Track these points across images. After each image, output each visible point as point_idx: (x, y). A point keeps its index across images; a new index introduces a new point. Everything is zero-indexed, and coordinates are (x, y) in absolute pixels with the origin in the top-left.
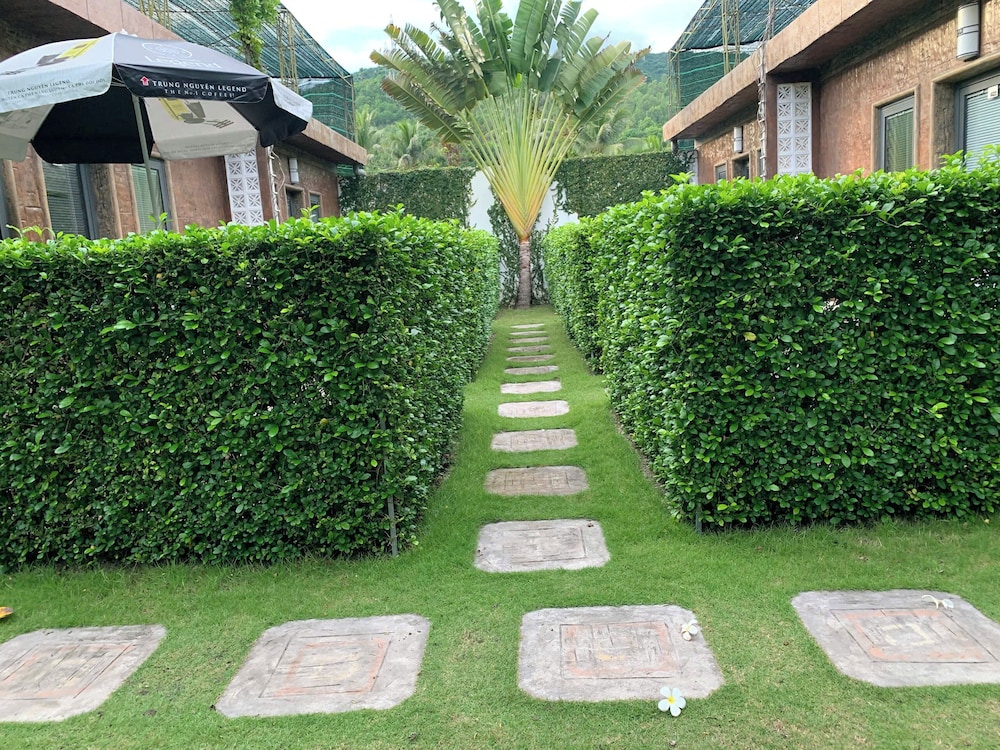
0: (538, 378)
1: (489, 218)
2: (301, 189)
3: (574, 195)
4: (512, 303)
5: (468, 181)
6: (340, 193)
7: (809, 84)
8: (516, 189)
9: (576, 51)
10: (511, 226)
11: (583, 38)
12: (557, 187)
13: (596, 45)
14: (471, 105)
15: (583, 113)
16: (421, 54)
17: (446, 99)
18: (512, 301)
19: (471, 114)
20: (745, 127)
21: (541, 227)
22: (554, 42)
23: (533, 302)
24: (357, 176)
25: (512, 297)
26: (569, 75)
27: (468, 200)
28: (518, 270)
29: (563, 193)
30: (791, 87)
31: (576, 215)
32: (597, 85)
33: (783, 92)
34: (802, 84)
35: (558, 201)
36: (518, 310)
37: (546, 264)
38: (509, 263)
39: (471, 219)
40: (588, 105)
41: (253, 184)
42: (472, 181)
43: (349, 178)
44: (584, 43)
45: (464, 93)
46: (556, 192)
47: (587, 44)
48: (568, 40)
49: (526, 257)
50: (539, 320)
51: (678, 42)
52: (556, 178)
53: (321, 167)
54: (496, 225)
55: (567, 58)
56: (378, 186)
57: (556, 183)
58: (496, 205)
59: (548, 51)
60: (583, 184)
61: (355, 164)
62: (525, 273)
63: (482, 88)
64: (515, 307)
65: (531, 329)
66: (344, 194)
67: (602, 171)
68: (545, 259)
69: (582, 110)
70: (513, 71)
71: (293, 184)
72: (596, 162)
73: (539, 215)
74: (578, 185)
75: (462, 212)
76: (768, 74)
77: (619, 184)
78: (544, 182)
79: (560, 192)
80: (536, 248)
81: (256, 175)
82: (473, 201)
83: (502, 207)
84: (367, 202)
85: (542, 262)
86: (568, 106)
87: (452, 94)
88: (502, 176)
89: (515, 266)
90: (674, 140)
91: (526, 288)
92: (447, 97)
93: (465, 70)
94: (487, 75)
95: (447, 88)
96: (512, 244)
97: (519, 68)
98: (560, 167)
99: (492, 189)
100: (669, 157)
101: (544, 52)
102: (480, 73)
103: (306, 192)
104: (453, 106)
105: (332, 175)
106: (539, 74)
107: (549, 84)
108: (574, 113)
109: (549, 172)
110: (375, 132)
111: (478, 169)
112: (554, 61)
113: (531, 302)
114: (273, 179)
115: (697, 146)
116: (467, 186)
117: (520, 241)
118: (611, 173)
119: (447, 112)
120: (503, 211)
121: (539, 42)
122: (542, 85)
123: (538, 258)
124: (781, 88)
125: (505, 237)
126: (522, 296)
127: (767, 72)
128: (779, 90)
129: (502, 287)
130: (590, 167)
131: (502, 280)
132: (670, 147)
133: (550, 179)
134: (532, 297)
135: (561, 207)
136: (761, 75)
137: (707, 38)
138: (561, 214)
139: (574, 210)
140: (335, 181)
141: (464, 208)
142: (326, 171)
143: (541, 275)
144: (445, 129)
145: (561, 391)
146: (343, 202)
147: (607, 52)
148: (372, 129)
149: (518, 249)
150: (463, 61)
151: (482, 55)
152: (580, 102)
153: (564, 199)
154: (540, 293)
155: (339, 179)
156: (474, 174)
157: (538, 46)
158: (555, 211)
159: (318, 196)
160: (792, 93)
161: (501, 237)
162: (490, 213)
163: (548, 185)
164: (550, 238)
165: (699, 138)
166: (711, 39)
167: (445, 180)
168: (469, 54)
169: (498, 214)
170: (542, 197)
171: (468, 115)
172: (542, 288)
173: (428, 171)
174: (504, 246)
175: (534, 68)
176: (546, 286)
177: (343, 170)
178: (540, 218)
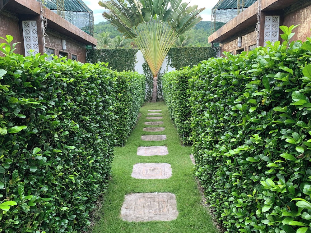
0: (156, 144)
1: (142, 68)
2: (68, 52)
3: (175, 61)
4: (150, 100)
5: (135, 53)
6: (86, 55)
7: (279, 17)
8: (153, 57)
9: (177, 7)
10: (151, 71)
11: (180, 2)
12: (168, 58)
13: (185, 5)
14: (137, 25)
15: (179, 30)
16: (119, 4)
17: (127, 21)
18: (149, 99)
19: (137, 28)
20: (243, 37)
21: (162, 72)
22: (169, 3)
23: (158, 100)
24: (93, 49)
25: (150, 97)
26: (174, 16)
27: (135, 61)
28: (152, 88)
29: (171, 60)
30: (271, 17)
31: (175, 68)
32: (184, 20)
33: (268, 19)
34: (276, 16)
35: (168, 63)
36: (151, 103)
37: (163, 86)
38: (149, 85)
39: (136, 68)
40: (181, 27)
41: (36, 47)
42: (137, 53)
43: (90, 50)
44: (181, 5)
45: (134, 20)
46: (168, 59)
47: (182, 5)
48: (175, 3)
49: (155, 83)
50: (159, 108)
51: (216, 6)
52: (168, 54)
53: (79, 45)
54: (145, 71)
55: (174, 10)
56: (101, 54)
57: (168, 56)
58: (145, 63)
59: (167, 6)
60: (178, 57)
61: (93, 45)
62: (155, 89)
63: (141, 18)
64: (151, 101)
65: (156, 112)
66: (88, 56)
67: (185, 52)
68: (163, 84)
69: (179, 29)
70: (154, 13)
71: (63, 50)
72: (183, 49)
73: (161, 68)
74: (176, 57)
75: (132, 65)
76: (262, 11)
77: (191, 58)
78: (163, 56)
79: (169, 59)
80: (159, 80)
81: (37, 43)
82: (137, 61)
83: (147, 64)
84: (97, 59)
85: (161, 85)
86: (174, 27)
87: (130, 20)
88: (148, 53)
89: (151, 86)
90: (212, 42)
91: (155, 95)
92: (128, 21)
93: (135, 10)
94: (144, 14)
95: (128, 17)
96: (150, 78)
97: (156, 12)
98: (170, 50)
99: (144, 57)
100: (210, 49)
101: (165, 7)
102: (141, 12)
103: (70, 54)
104: (130, 24)
105: (83, 48)
106: (163, 15)
107: (167, 19)
108: (176, 30)
109: (165, 52)
110: (110, 39)
111: (139, 49)
112: (169, 11)
113: (157, 100)
114: (45, 45)
115: (220, 45)
116: (135, 56)
117: (153, 77)
118: (188, 54)
119: (127, 26)
120: (148, 66)
121: (164, 2)
122: (164, 19)
123: (160, 83)
124: (267, 17)
125: (148, 75)
126: (154, 97)
127: (261, 10)
128: (266, 18)
129: (146, 94)
130: (181, 51)
131: (146, 91)
132: (211, 45)
133: (166, 54)
134: (157, 98)
135: (169, 65)
136: (258, 11)
137: (227, 5)
138: (169, 68)
139: (174, 66)
140: (85, 51)
141: (133, 64)
142: (80, 47)
143: (161, 90)
144: (127, 33)
145: (168, 156)
146: (87, 59)
147: (189, 9)
148: (109, 38)
149: (153, 80)
150: (135, 8)
151: (142, 6)
152: (178, 26)
153: (171, 62)
154: (160, 97)
155: (86, 50)
156: (137, 51)
157: (163, 4)
158: (167, 67)
159: (76, 56)
160: (271, 20)
161: (147, 75)
162: (143, 66)
163: (165, 57)
164: (165, 77)
165: (221, 42)
166: (228, 5)
167: (127, 53)
168: (137, 5)
169: (146, 66)
170: (162, 61)
171: (136, 28)
172: (161, 95)
173: (120, 49)
174: (148, 79)
175: (161, 12)
176: (162, 94)
177: (88, 47)
178: (161, 69)
